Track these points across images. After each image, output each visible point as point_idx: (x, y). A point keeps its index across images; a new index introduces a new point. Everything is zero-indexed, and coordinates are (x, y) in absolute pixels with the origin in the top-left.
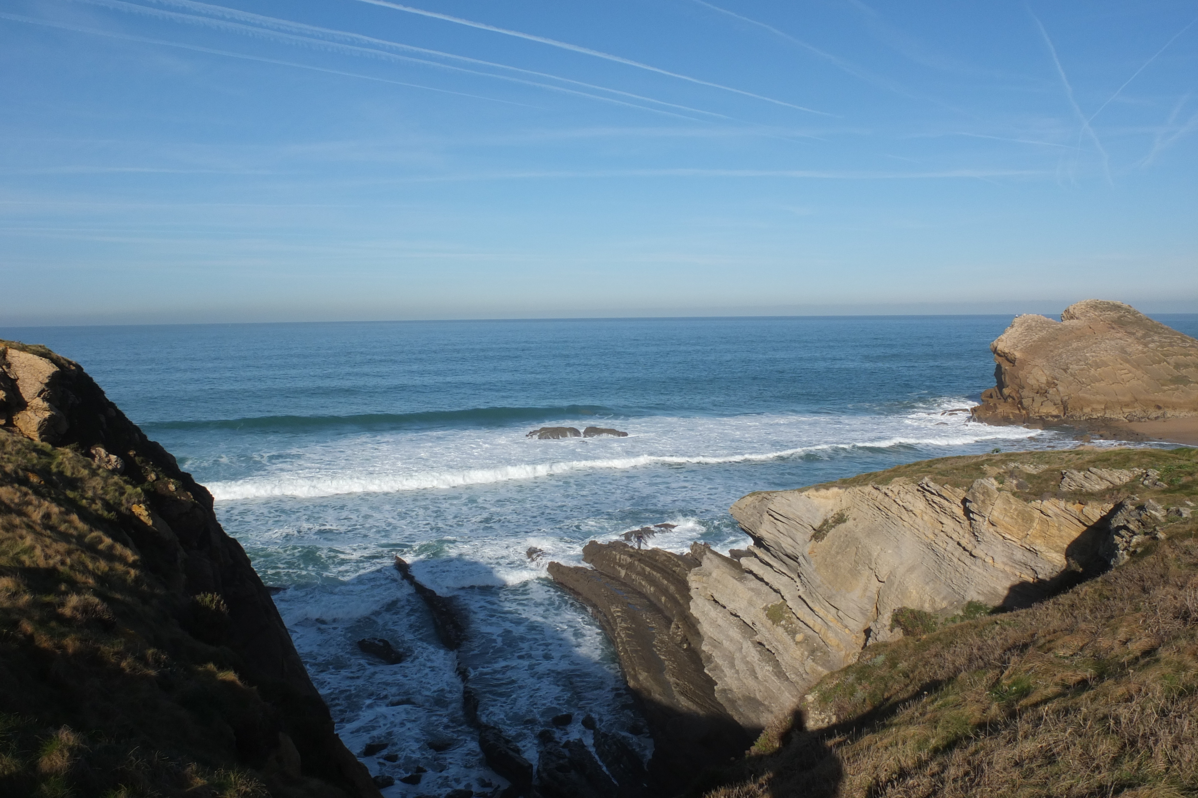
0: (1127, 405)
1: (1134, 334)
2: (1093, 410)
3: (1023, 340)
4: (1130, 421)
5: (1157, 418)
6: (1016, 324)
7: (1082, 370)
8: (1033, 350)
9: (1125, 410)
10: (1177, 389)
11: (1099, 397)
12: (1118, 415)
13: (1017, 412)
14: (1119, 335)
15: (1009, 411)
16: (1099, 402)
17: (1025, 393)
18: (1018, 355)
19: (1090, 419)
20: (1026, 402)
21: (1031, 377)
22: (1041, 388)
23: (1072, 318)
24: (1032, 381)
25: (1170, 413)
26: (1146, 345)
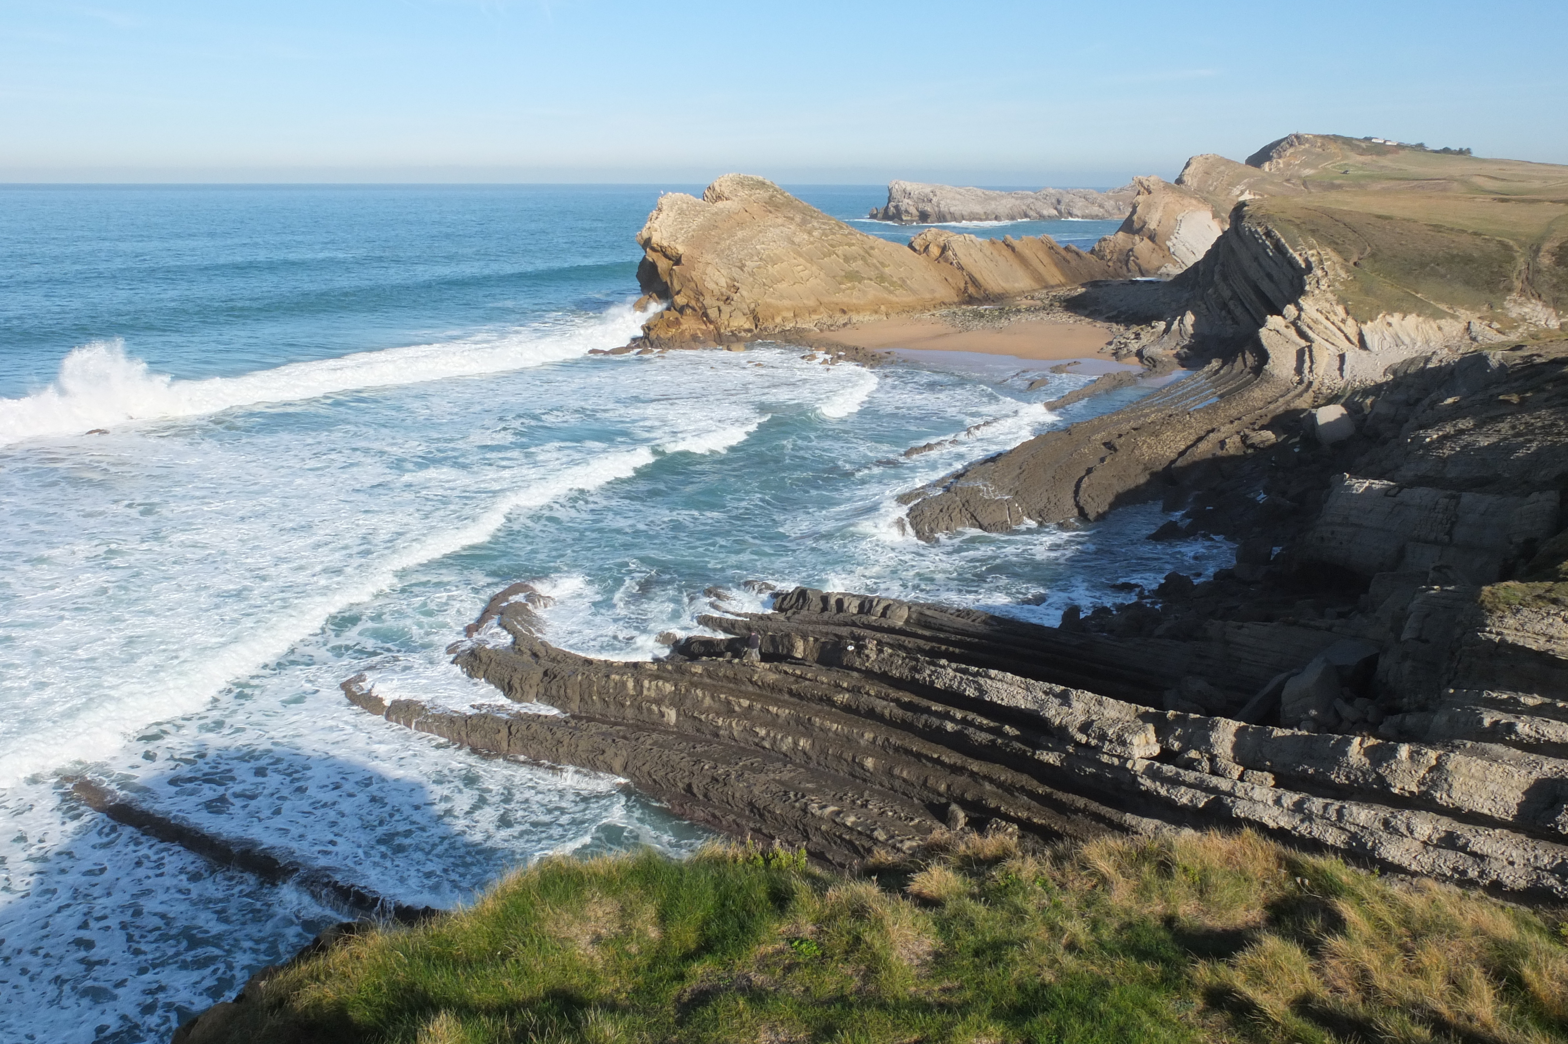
0: (815, 311)
1: (793, 219)
2: (784, 319)
3: (681, 229)
4: (821, 330)
5: (845, 325)
6: (665, 207)
7: (759, 267)
8: (698, 241)
9: (815, 317)
10: (854, 288)
11: (787, 303)
12: (808, 324)
13: (704, 327)
14: (780, 221)
15: (695, 326)
16: (788, 309)
17: (708, 301)
18: (681, 249)
19: (784, 331)
20: (713, 313)
21: (708, 279)
22: (722, 294)
23: (719, 198)
24: (711, 285)
25: (855, 318)
26: (810, 233)
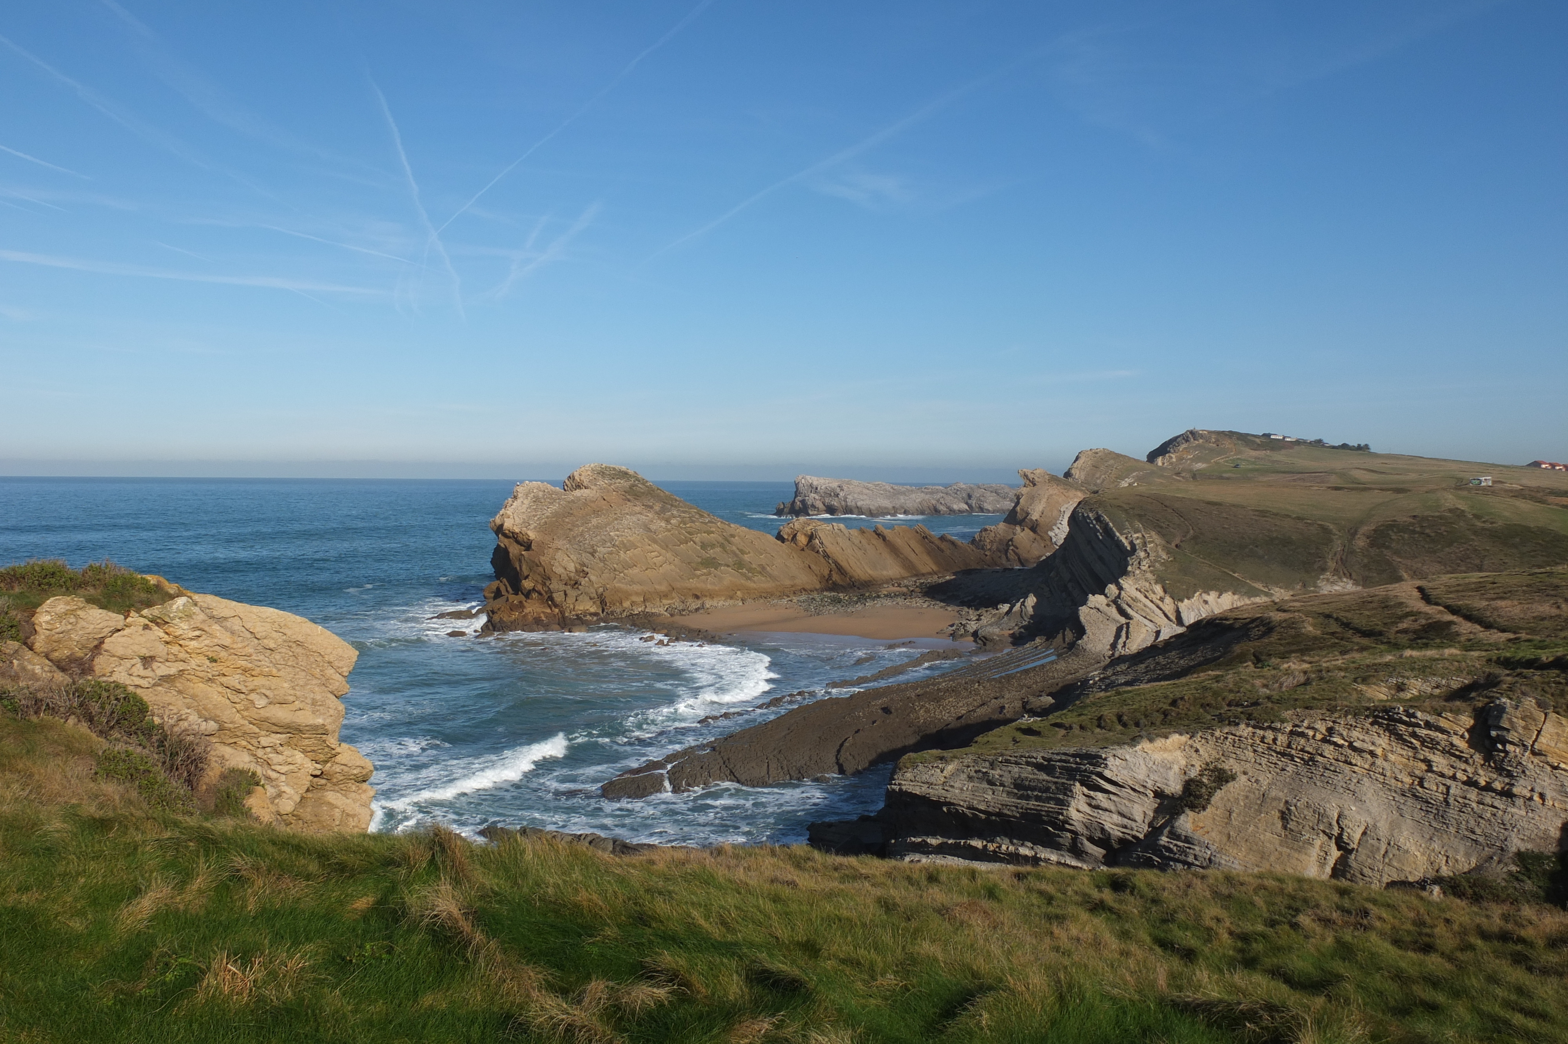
0: (666, 596)
1: (651, 507)
2: (633, 603)
3: (535, 516)
4: (672, 615)
5: (697, 610)
6: (520, 495)
7: (611, 553)
8: (550, 527)
9: (665, 602)
10: (709, 574)
11: (636, 588)
12: (658, 608)
13: (549, 611)
14: (637, 509)
15: (539, 610)
16: (637, 594)
17: (554, 585)
18: (532, 535)
19: (632, 615)
20: (558, 597)
21: (557, 564)
22: (570, 579)
23: (579, 486)
24: (559, 570)
25: (708, 603)
26: (668, 521)
